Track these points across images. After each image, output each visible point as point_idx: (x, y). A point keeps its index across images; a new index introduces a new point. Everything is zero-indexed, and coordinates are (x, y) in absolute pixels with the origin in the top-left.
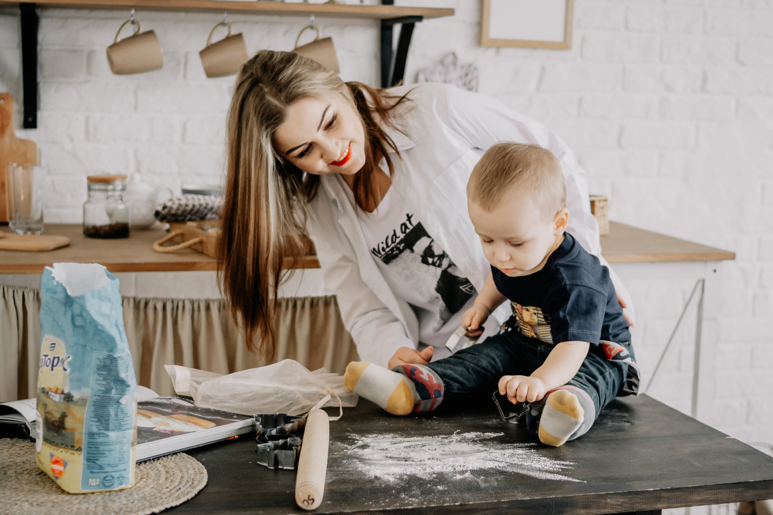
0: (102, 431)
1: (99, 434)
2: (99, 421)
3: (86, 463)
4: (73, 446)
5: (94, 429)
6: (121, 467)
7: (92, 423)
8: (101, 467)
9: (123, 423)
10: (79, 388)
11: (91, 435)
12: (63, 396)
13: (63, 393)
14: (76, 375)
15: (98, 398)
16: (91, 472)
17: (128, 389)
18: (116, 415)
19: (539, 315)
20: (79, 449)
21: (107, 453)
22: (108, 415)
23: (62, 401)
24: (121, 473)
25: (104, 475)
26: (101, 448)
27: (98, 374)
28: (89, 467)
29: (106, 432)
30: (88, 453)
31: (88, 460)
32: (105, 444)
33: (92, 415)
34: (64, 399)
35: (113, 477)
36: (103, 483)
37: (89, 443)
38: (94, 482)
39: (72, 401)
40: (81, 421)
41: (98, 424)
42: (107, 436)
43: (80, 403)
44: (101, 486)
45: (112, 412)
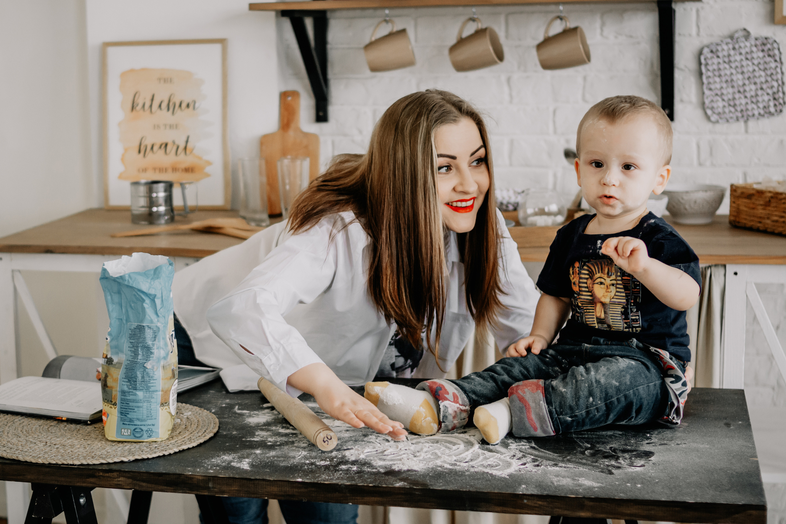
0: (131, 390)
1: (129, 392)
2: (129, 381)
3: (119, 415)
4: (111, 402)
5: (126, 388)
6: (149, 422)
7: (124, 383)
8: (131, 420)
9: (149, 385)
10: (117, 353)
11: (123, 392)
12: (106, 360)
13: (106, 357)
14: (114, 343)
15: (129, 362)
16: (123, 424)
17: (152, 356)
18: (143, 377)
19: (618, 286)
20: (115, 404)
21: (136, 409)
22: (136, 377)
23: (105, 364)
24: (149, 427)
25: (134, 427)
26: (131, 404)
27: (130, 342)
28: (122, 419)
29: (134, 391)
30: (121, 408)
31: (121, 413)
32: (134, 401)
33: (124, 377)
34: (107, 362)
35: (142, 430)
36: (133, 434)
37: (122, 399)
38: (126, 432)
39: (112, 364)
40: (116, 380)
41: (129, 384)
42: (135, 395)
43: (117, 366)
44: (132, 436)
45: (139, 375)
